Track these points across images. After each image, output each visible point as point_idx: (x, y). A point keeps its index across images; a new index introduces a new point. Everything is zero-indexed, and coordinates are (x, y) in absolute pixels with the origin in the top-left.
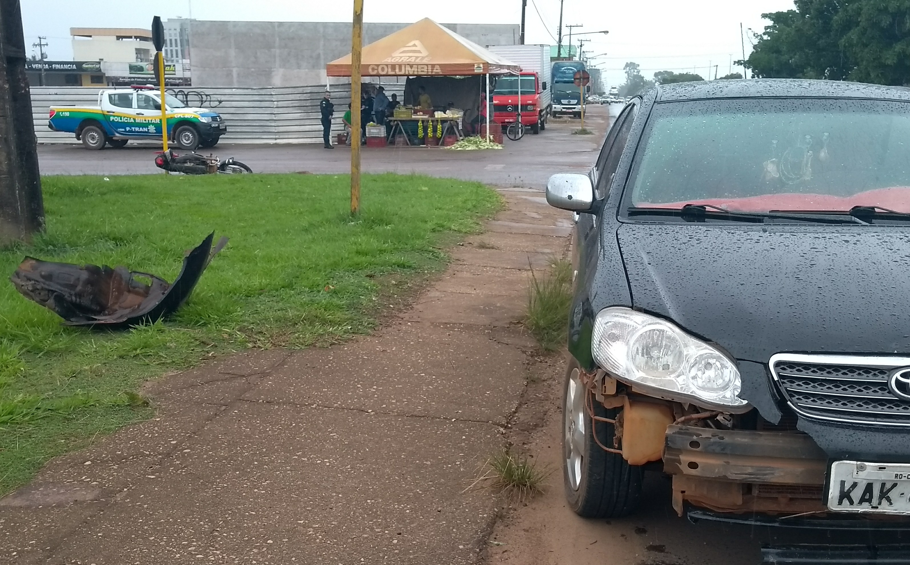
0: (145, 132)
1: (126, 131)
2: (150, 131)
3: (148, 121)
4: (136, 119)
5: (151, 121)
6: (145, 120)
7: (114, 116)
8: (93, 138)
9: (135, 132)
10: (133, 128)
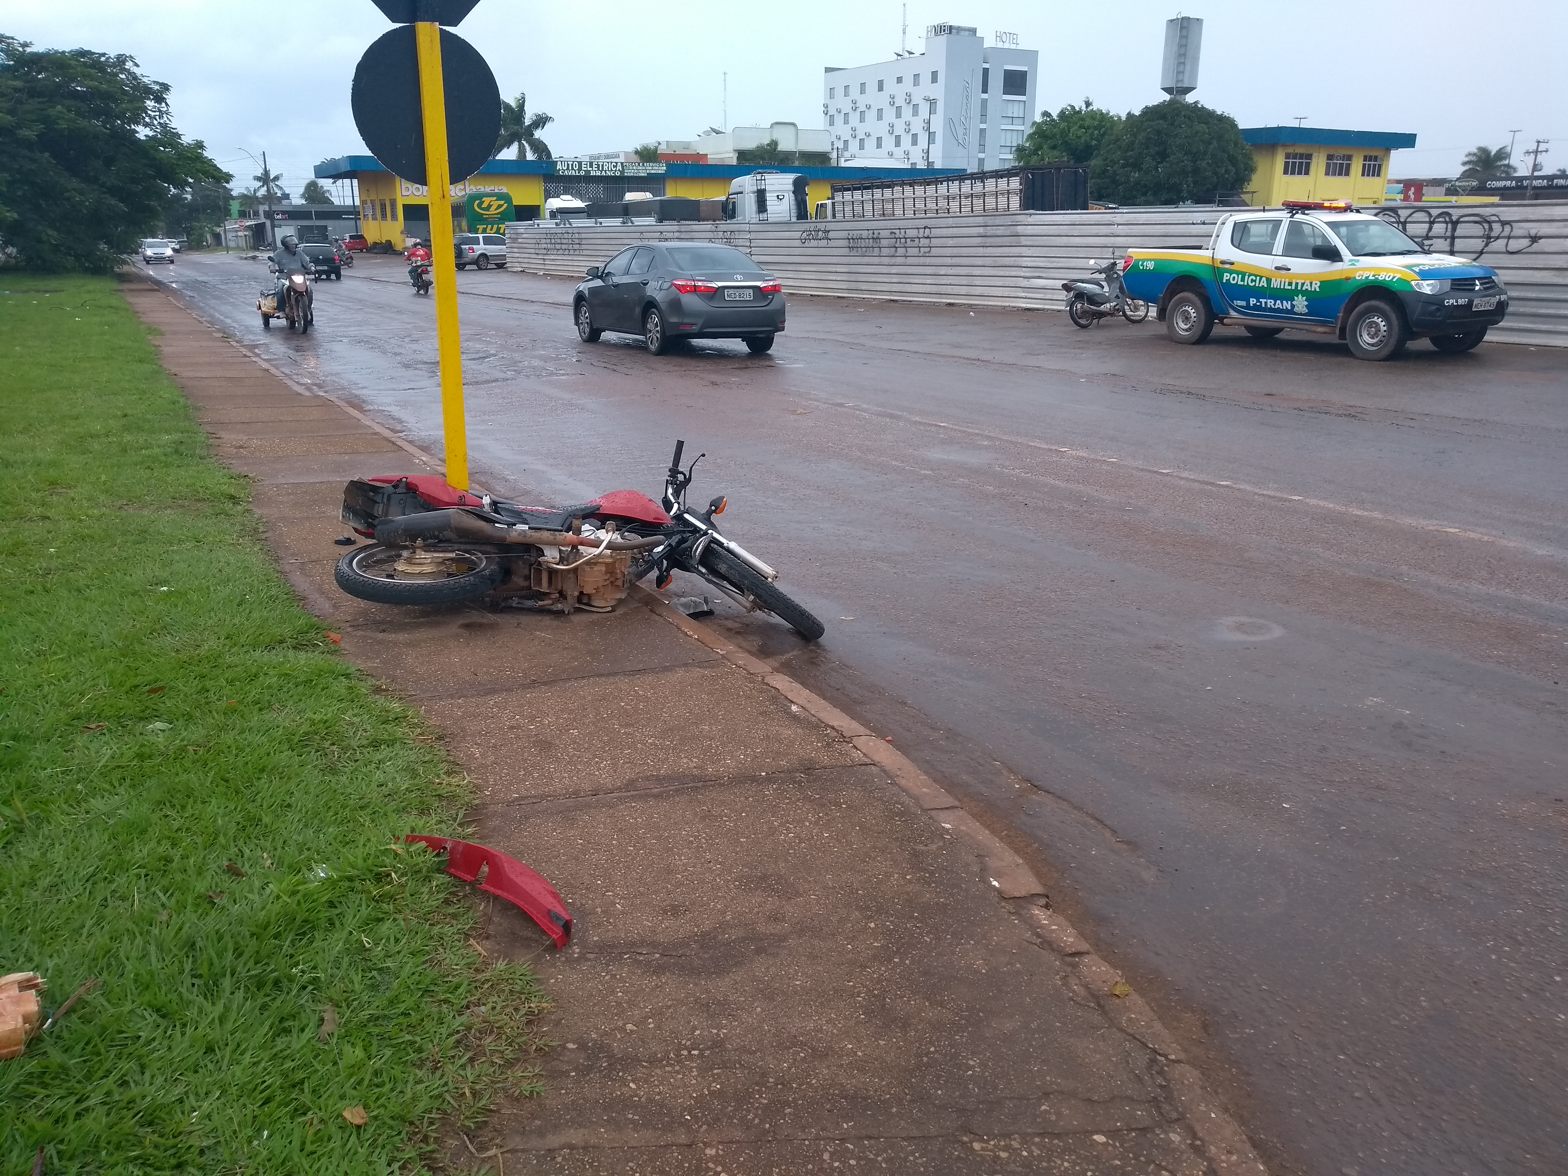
0: (1287, 311)
1: (1248, 307)
2: (1296, 309)
3: (1297, 284)
4: (1273, 280)
5: (1303, 284)
6: (1290, 284)
7: (1231, 272)
8: (1187, 318)
9: (1266, 309)
10: (1263, 301)
